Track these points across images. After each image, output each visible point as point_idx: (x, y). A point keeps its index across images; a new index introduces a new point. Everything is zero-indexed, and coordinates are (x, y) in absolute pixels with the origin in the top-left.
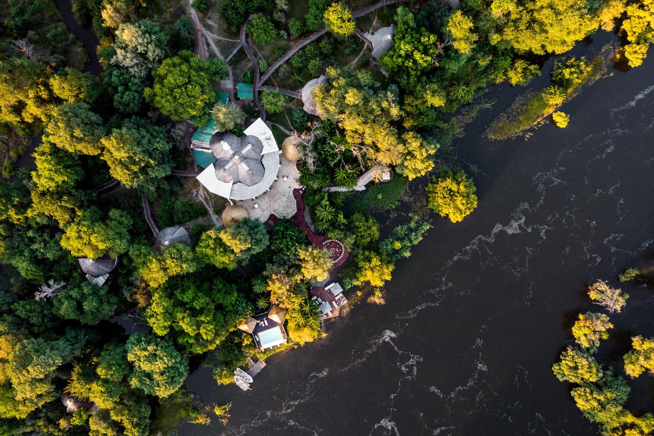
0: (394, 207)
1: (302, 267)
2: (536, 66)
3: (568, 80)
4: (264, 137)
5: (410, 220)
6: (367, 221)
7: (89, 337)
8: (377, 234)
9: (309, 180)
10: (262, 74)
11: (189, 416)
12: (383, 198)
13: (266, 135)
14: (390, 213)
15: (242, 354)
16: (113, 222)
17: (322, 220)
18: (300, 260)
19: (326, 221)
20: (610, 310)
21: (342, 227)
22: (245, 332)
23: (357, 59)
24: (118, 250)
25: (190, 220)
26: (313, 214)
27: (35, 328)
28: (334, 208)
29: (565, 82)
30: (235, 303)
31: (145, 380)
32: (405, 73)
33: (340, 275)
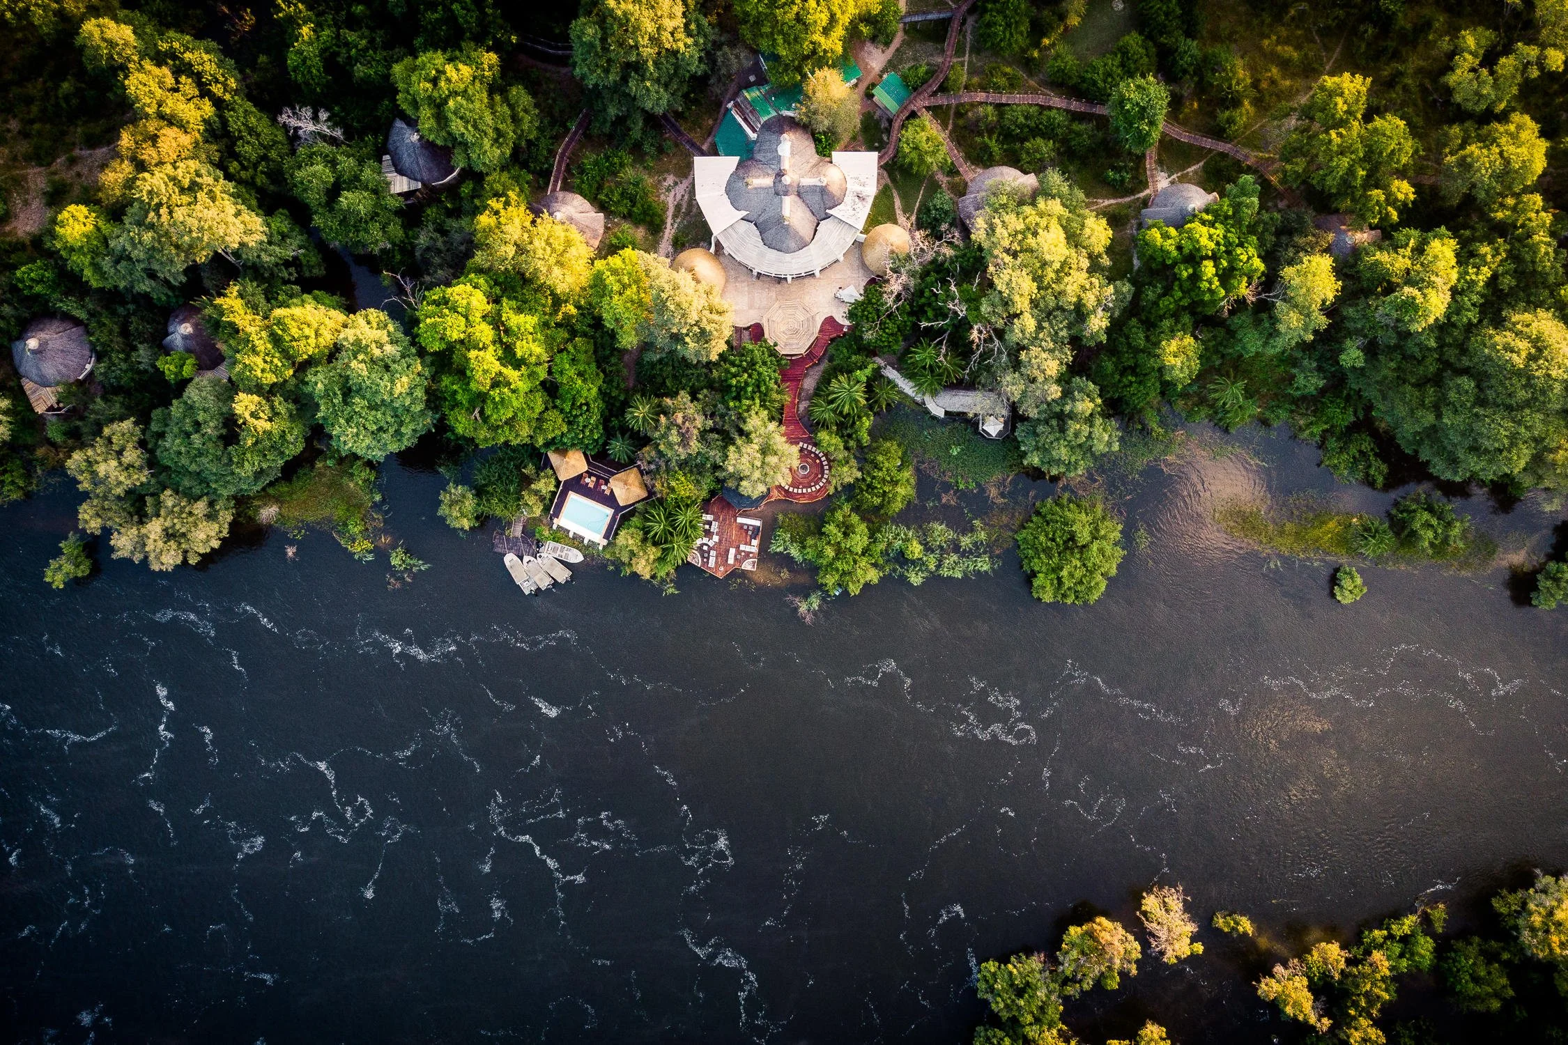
0: (962, 486)
1: (734, 444)
2: (1384, 468)
3: (1413, 533)
4: (858, 188)
5: (969, 529)
6: (900, 469)
7: (304, 255)
8: (898, 506)
9: (867, 318)
10: (943, 89)
11: (345, 525)
12: (956, 458)
13: (861, 188)
14: (946, 492)
15: (519, 499)
16: (506, 108)
17: (832, 402)
18: (741, 432)
19: (834, 411)
20: (1154, 944)
21: (852, 443)
22: (552, 468)
23: (1112, 201)
24: (474, 156)
25: (624, 217)
26: (825, 380)
27: (235, 164)
28: (867, 400)
29: (1406, 532)
30: (582, 405)
31: (335, 394)
32: (1165, 283)
33: (780, 517)
